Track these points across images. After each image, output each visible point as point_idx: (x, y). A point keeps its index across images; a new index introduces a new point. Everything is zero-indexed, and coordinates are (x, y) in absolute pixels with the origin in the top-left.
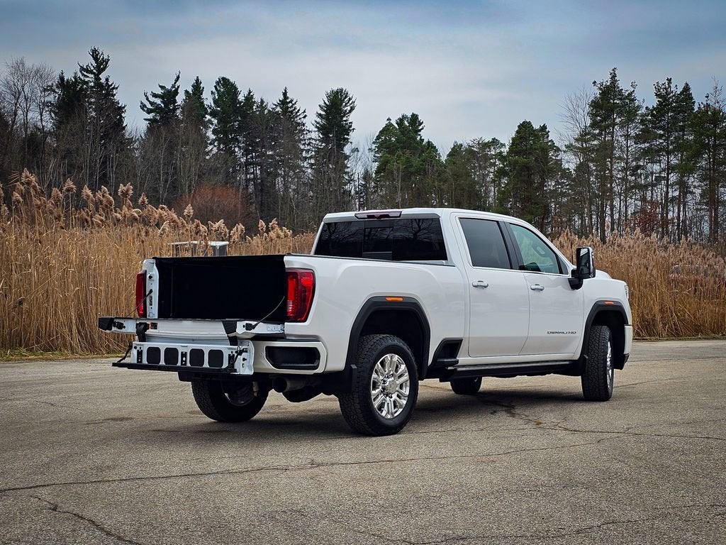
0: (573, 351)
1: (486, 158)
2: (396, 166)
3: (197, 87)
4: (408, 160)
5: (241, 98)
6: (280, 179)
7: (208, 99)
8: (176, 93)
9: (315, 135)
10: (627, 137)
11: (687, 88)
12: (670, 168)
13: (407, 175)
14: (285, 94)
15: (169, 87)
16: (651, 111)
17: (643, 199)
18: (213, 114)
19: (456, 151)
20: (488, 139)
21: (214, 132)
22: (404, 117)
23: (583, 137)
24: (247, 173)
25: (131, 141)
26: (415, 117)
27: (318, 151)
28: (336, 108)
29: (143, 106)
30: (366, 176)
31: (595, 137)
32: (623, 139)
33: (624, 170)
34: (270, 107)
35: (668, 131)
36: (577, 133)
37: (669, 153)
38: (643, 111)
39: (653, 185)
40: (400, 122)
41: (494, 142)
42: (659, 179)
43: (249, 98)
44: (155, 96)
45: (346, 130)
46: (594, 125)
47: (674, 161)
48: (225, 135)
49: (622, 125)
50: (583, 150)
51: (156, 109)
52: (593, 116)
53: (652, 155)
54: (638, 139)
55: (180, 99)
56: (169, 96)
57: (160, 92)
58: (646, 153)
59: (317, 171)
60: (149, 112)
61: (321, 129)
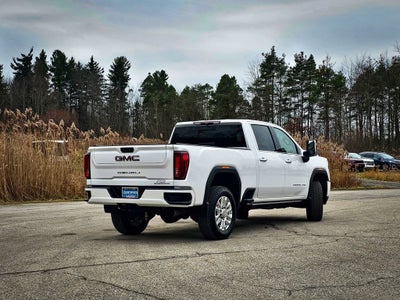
0: (304, 194)
1: (203, 95)
2: (155, 99)
3: (43, 55)
4: (161, 96)
5: (67, 61)
6: (89, 106)
7: (49, 62)
8: (31, 58)
9: (108, 82)
10: (280, 83)
11: (311, 57)
12: (304, 100)
13: (161, 104)
14: (92, 59)
15: (27, 55)
16: (293, 69)
17: (289, 116)
18: (52, 70)
19: (186, 91)
20: (203, 84)
21: (53, 80)
22: (157, 72)
23: (257, 83)
24: (71, 102)
25: (6, 85)
26: (163, 72)
27: (111, 91)
28: (120, 67)
29: (12, 66)
30: (137, 104)
31: (263, 83)
32: (278, 84)
33: (279, 101)
34: (84, 66)
35: (302, 80)
36: (253, 81)
37: (303, 91)
38: (288, 69)
39: (295, 109)
40: (155, 74)
41: (207, 86)
42: (297, 106)
43: (72, 61)
44: (19, 60)
45: (126, 79)
46: (263, 76)
47: (306, 96)
48: (58, 81)
49: (278, 77)
50: (257, 90)
51: (19, 67)
52: (262, 72)
53: (293, 92)
54: (286, 84)
55: (33, 62)
56: (27, 60)
57: (21, 57)
58: (290, 91)
59: (110, 102)
60: (15, 69)
61: (111, 78)
